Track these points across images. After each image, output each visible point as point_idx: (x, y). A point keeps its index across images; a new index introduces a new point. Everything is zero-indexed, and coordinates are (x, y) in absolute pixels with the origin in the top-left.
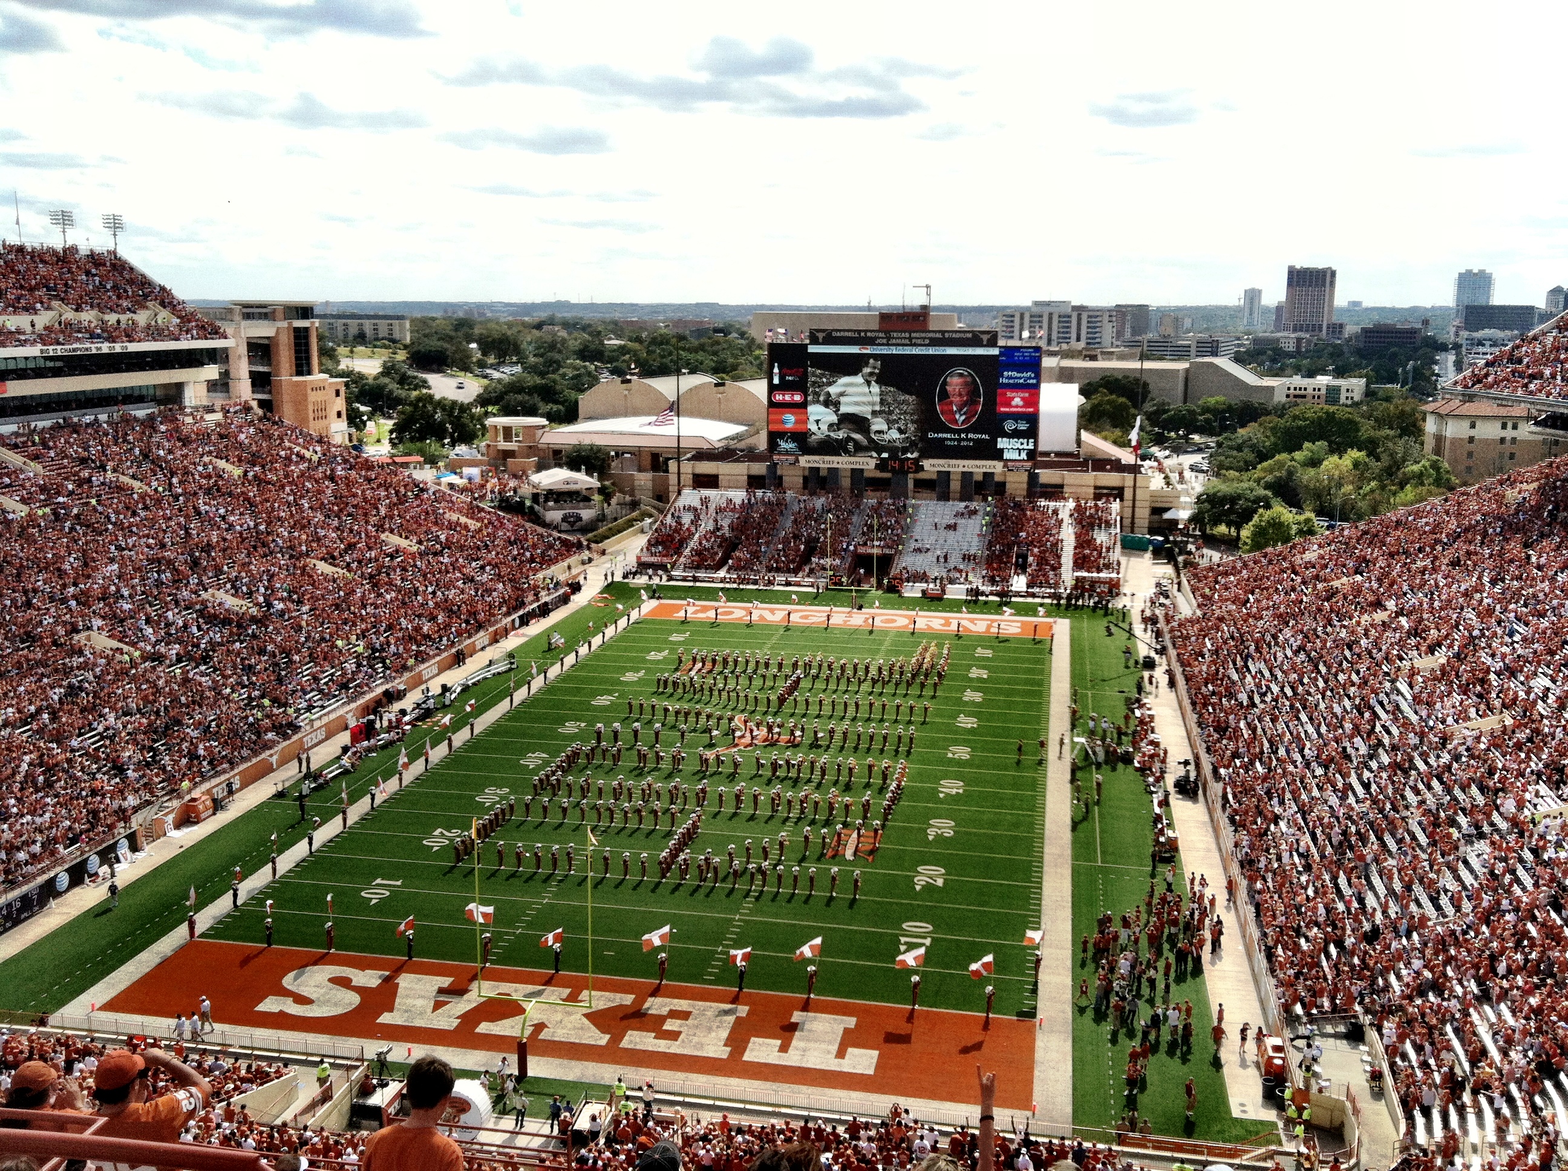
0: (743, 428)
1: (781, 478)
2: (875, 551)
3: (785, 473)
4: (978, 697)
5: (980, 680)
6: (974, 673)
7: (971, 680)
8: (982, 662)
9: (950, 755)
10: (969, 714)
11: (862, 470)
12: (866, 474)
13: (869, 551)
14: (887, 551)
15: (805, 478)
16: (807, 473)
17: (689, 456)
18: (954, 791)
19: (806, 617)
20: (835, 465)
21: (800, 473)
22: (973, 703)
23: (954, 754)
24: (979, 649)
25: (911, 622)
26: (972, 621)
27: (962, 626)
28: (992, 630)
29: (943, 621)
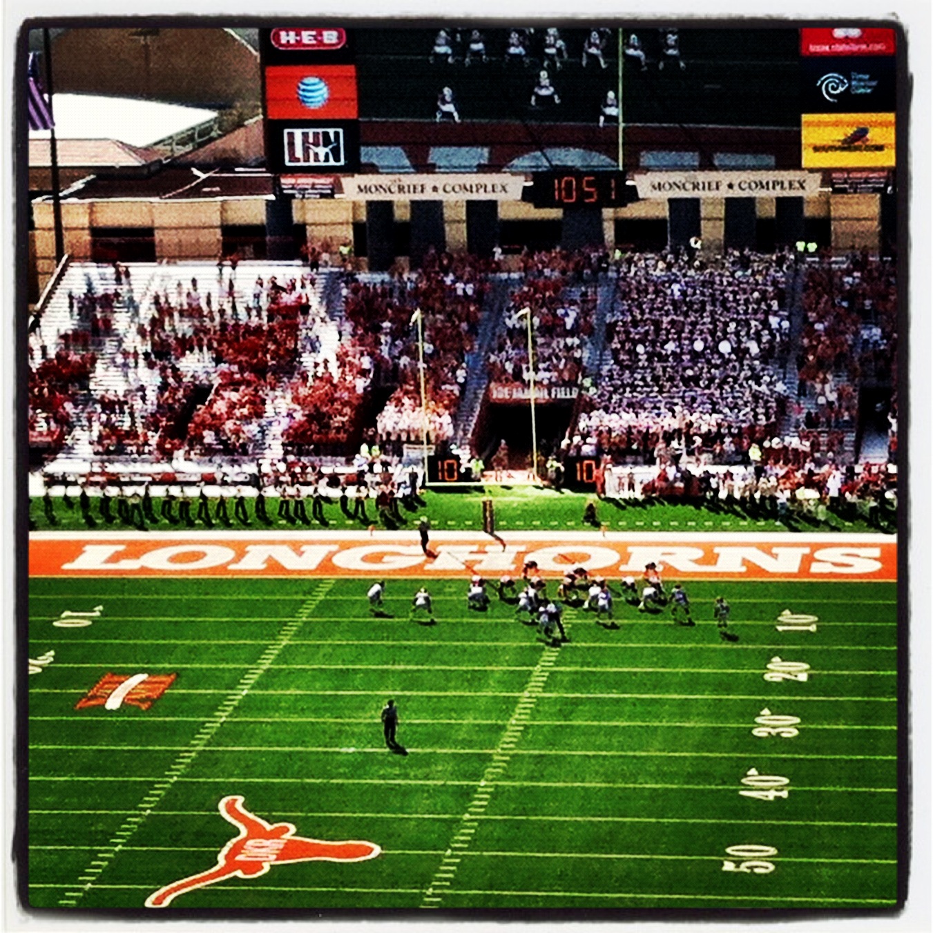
1: (302, 227)
2: (534, 395)
3: (309, 218)
4: (788, 726)
5: (790, 686)
6: (778, 670)
7: (770, 687)
8: (794, 647)
9: (729, 866)
11: (493, 205)
12: (503, 213)
13: (518, 395)
14: (561, 394)
15: (358, 227)
16: (363, 217)
17: (78, 185)
20: (429, 196)
21: (347, 215)
23: (738, 863)
24: (786, 616)
25: (625, 558)
26: (767, 549)
27: (745, 562)
28: (815, 568)
29: (699, 554)
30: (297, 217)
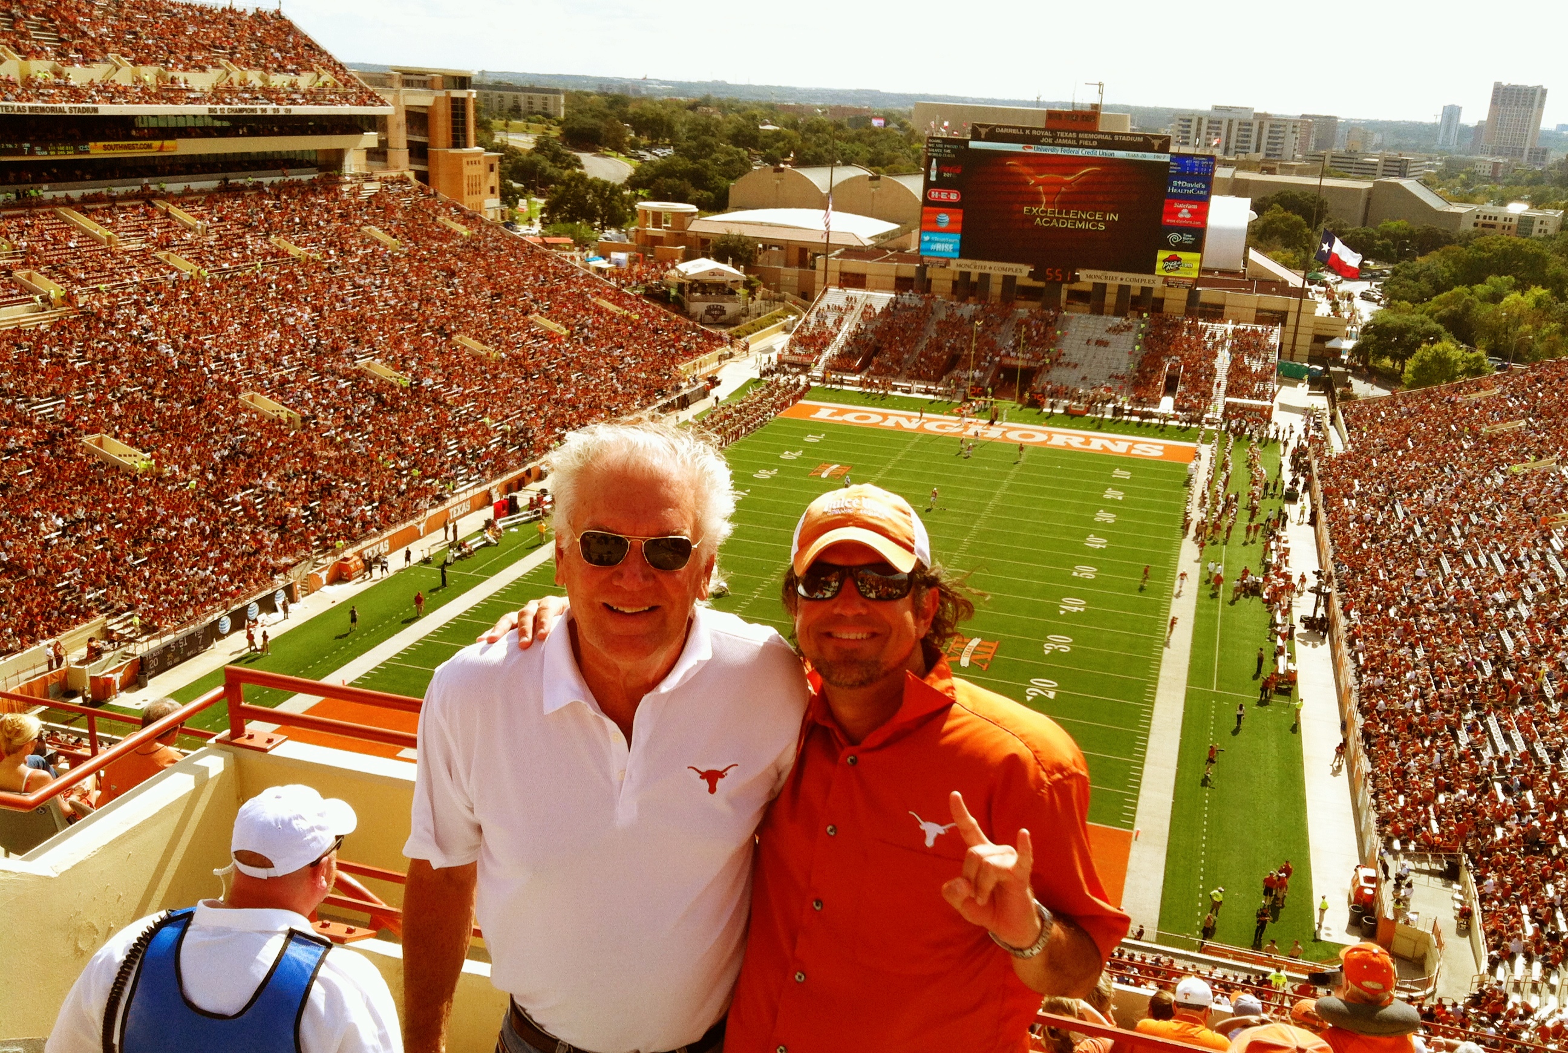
0: (895, 226)
1: (930, 281)
2: (1020, 363)
3: (934, 276)
4: (1110, 518)
5: (1114, 501)
6: (1110, 494)
7: (1106, 500)
8: (1119, 485)
9: (1075, 574)
10: (1098, 535)
11: (1015, 277)
12: (1018, 282)
13: (1014, 363)
14: (1032, 364)
15: (955, 283)
16: (957, 278)
17: (837, 252)
18: (1075, 609)
19: (943, 427)
20: (987, 271)
21: (950, 276)
22: (1105, 524)
23: (1079, 573)
24: (1117, 471)
25: (1050, 438)
26: (1113, 441)
27: (1102, 446)
28: (1133, 452)
29: (1083, 440)
30: (928, 275)
